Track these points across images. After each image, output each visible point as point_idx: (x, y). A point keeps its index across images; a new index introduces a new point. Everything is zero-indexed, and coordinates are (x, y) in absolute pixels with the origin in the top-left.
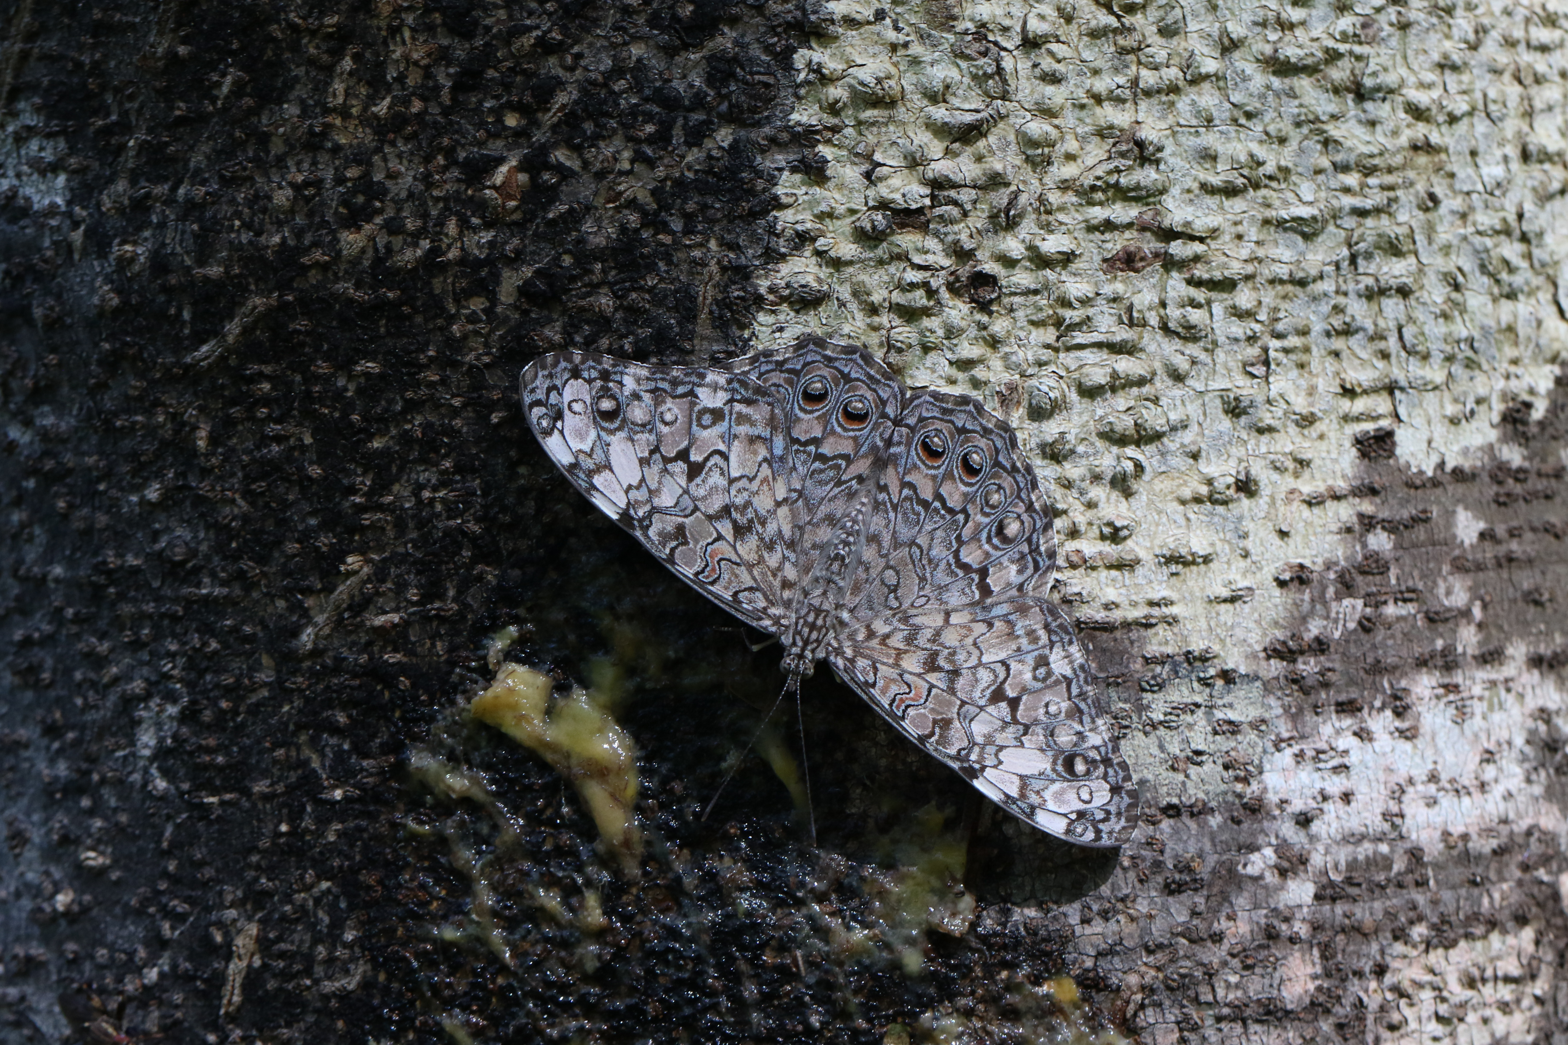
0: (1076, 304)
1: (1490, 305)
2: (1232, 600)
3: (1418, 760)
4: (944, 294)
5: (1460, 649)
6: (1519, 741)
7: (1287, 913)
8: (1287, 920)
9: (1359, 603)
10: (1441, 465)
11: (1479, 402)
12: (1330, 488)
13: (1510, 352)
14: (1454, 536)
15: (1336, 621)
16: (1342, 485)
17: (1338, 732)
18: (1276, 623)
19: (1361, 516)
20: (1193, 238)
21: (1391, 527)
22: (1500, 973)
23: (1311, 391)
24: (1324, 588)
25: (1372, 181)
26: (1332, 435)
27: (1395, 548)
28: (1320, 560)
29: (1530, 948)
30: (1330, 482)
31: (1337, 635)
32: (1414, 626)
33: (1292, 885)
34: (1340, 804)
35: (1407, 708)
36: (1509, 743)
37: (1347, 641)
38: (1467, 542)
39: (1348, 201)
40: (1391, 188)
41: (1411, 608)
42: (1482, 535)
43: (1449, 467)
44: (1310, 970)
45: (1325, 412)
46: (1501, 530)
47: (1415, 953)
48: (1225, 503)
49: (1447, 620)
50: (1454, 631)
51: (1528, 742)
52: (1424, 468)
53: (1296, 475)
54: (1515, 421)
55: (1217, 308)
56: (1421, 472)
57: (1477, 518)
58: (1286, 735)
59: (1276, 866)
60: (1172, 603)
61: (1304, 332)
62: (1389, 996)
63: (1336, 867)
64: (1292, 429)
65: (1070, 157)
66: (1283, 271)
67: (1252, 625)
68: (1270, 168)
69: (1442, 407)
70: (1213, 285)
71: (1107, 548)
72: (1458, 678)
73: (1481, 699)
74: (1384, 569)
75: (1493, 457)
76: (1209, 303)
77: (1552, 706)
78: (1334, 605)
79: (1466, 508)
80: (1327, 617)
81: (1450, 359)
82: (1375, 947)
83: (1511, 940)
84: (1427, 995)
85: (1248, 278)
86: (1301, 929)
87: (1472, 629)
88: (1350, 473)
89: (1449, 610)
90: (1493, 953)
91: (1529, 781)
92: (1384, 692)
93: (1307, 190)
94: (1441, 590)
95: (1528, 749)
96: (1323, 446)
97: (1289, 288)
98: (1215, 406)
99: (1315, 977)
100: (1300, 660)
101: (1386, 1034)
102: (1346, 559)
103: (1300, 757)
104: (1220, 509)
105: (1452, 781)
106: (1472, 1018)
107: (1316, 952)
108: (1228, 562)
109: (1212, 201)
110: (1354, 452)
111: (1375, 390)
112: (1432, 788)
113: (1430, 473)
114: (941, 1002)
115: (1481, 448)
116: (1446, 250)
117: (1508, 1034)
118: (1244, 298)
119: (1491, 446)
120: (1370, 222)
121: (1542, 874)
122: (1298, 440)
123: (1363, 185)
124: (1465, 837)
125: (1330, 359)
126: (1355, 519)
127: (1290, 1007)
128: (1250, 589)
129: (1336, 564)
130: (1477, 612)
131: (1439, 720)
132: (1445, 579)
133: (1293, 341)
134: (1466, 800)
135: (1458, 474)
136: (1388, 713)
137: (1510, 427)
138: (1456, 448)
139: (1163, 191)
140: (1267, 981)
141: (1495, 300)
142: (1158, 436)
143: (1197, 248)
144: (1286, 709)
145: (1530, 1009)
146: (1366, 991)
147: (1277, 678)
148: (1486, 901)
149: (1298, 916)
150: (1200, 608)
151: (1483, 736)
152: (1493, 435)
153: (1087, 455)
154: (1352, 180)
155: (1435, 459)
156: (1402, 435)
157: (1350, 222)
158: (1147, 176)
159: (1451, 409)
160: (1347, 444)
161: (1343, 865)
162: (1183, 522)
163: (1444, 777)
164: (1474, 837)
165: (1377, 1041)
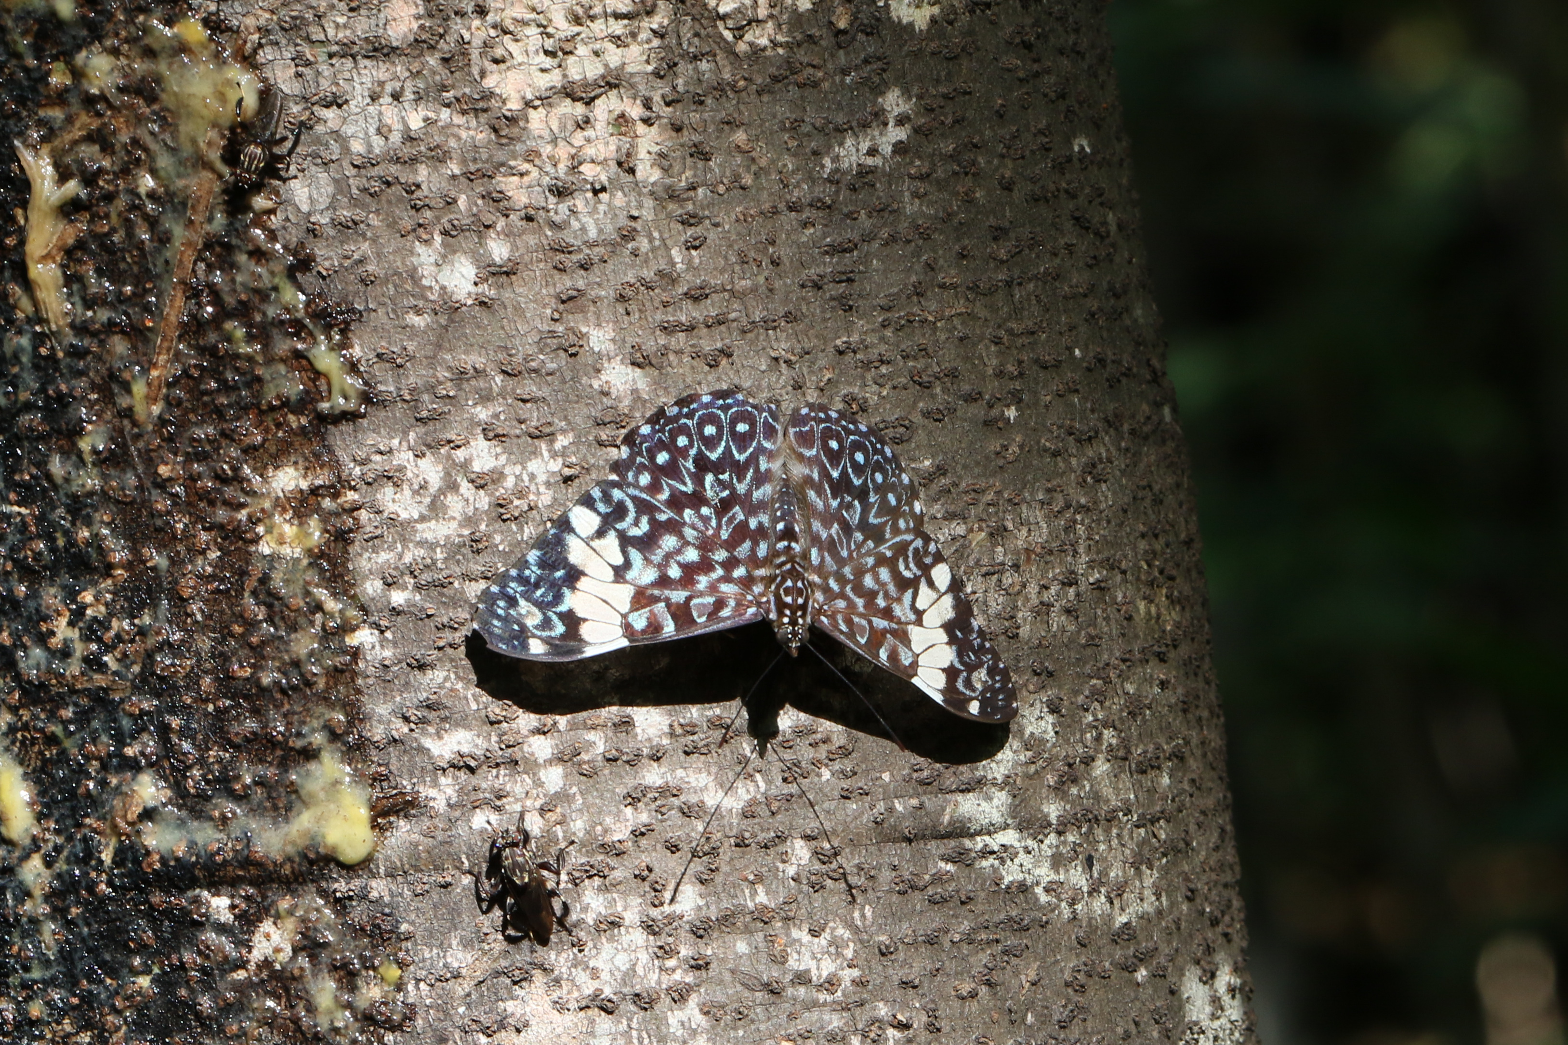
22: (610, 10)
44: (413, 11)
62: (493, 33)
84: (531, 31)
99: (418, 17)
101: (490, 66)
106: (582, 50)
117: (623, 64)
127: (395, 44)
140: (373, 22)
145: (649, 41)
146: (469, 28)
165: (483, 74)
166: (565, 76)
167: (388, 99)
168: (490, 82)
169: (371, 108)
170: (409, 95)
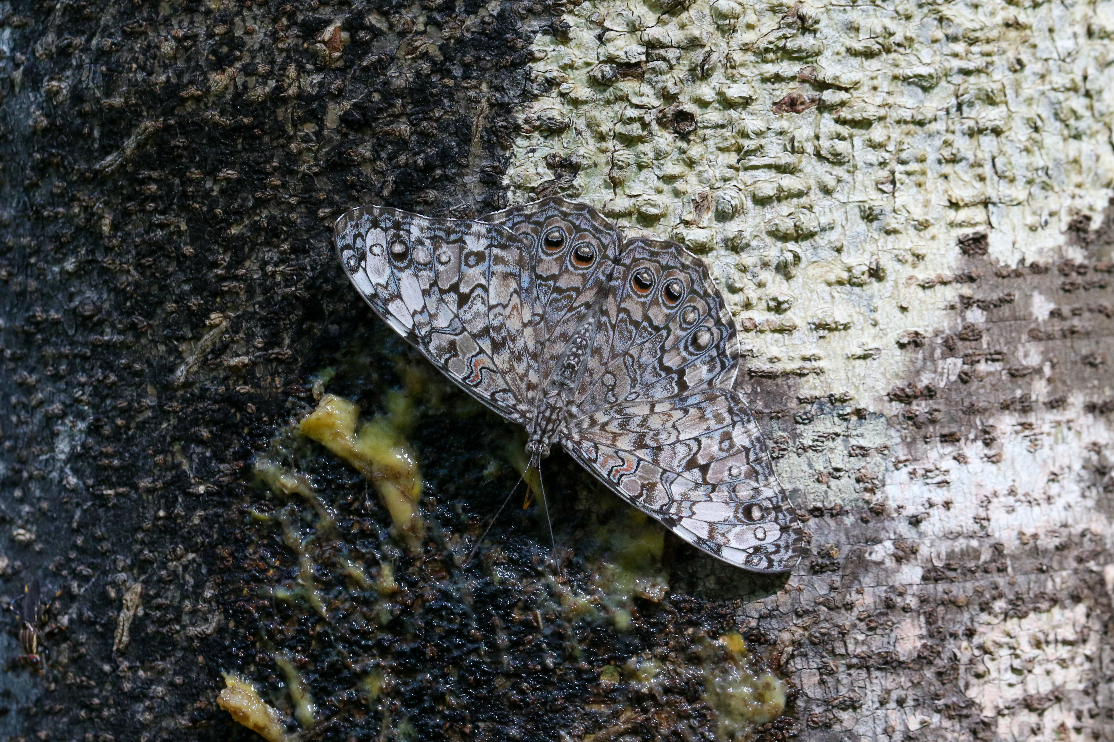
0: (752, 136)
1: (1061, 143)
2: (865, 357)
3: (1001, 478)
4: (655, 127)
5: (1034, 398)
6: (1077, 466)
7: (901, 589)
8: (901, 594)
9: (959, 361)
10: (1022, 261)
11: (1051, 215)
12: (939, 276)
13: (1076, 179)
14: (1031, 314)
15: (942, 374)
16: (948, 274)
17: (942, 456)
18: (897, 375)
19: (962, 297)
20: (840, 88)
21: (984, 306)
22: (1060, 638)
23: (926, 204)
24: (933, 350)
25: (975, 49)
26: (942, 237)
27: (987, 322)
28: (930, 329)
29: (1083, 620)
30: (939, 271)
31: (942, 385)
32: (1000, 380)
33: (905, 568)
34: (942, 510)
35: (993, 440)
36: (1069, 468)
37: (949, 390)
38: (1040, 319)
39: (956, 64)
40: (989, 55)
41: (998, 366)
42: (1052, 314)
43: (1028, 263)
44: (918, 632)
45: (936, 219)
46: (1066, 310)
47: (996, 621)
48: (860, 285)
49: (1024, 375)
50: (1029, 384)
51: (1084, 467)
52: (1009, 263)
53: (914, 266)
54: (1078, 230)
55: (857, 141)
56: (1007, 266)
57: (1048, 300)
58: (902, 458)
59: (893, 555)
60: (820, 359)
61: (922, 160)
62: (977, 652)
63: (938, 556)
64: (912, 232)
65: (750, 27)
66: (907, 115)
67: (879, 376)
68: (898, 38)
69: (1024, 218)
70: (855, 124)
71: (772, 317)
72: (1031, 418)
73: (1049, 434)
74: (977, 337)
75: (1061, 257)
76: (851, 137)
77: (1102, 441)
78: (940, 363)
79: (1041, 293)
80: (935, 372)
81: (1030, 182)
82: (966, 616)
83: (1068, 613)
84: (1005, 652)
85: (881, 119)
86: (912, 602)
87: (1043, 382)
88: (955, 264)
89: (1026, 368)
90: (1055, 623)
91: (1084, 496)
92: (976, 428)
93: (926, 54)
94: (1020, 353)
95: (1083, 473)
96: (934, 244)
97: (911, 127)
98: (855, 214)
99: (921, 637)
100: (915, 402)
101: (973, 681)
102: (950, 329)
103: (913, 474)
104: (857, 290)
105: (1026, 495)
106: (1038, 670)
107: (922, 619)
108: (862, 329)
109: (855, 62)
110: (957, 250)
111: (974, 204)
112: (1011, 500)
113: (1014, 267)
114: (643, 650)
115: (1052, 249)
116: (1029, 101)
117: (1065, 683)
118: (877, 133)
119: (1060, 248)
120: (972, 79)
121: (1092, 565)
122: (916, 239)
123: (968, 52)
124: (1035, 536)
125: (941, 180)
126: (957, 299)
127: (902, 659)
128: (877, 349)
129: (943, 332)
130: (1047, 370)
131: (1017, 450)
132: (1024, 345)
133: (913, 166)
134: (1036, 509)
135: (1035, 268)
136: (979, 443)
137: (1074, 234)
138: (1034, 248)
139: (818, 54)
140: (885, 640)
141: (1065, 140)
142: (811, 235)
143: (843, 96)
144: (904, 439)
145: (1082, 665)
146: (959, 648)
147: (897, 416)
148: (1050, 584)
149: (910, 592)
150: (841, 363)
151: (1050, 462)
152: (1062, 240)
153: (758, 248)
154: (960, 47)
155: (1018, 256)
156: (993, 238)
157: (958, 79)
158: (807, 42)
159: (1030, 220)
160: (953, 243)
161: (943, 556)
162: (828, 298)
163: (1020, 491)
164: (1042, 536)
165: (967, 686)
166: (1025, 691)
167: (892, 705)
168: (972, 693)
169: (879, 712)
170: (910, 703)
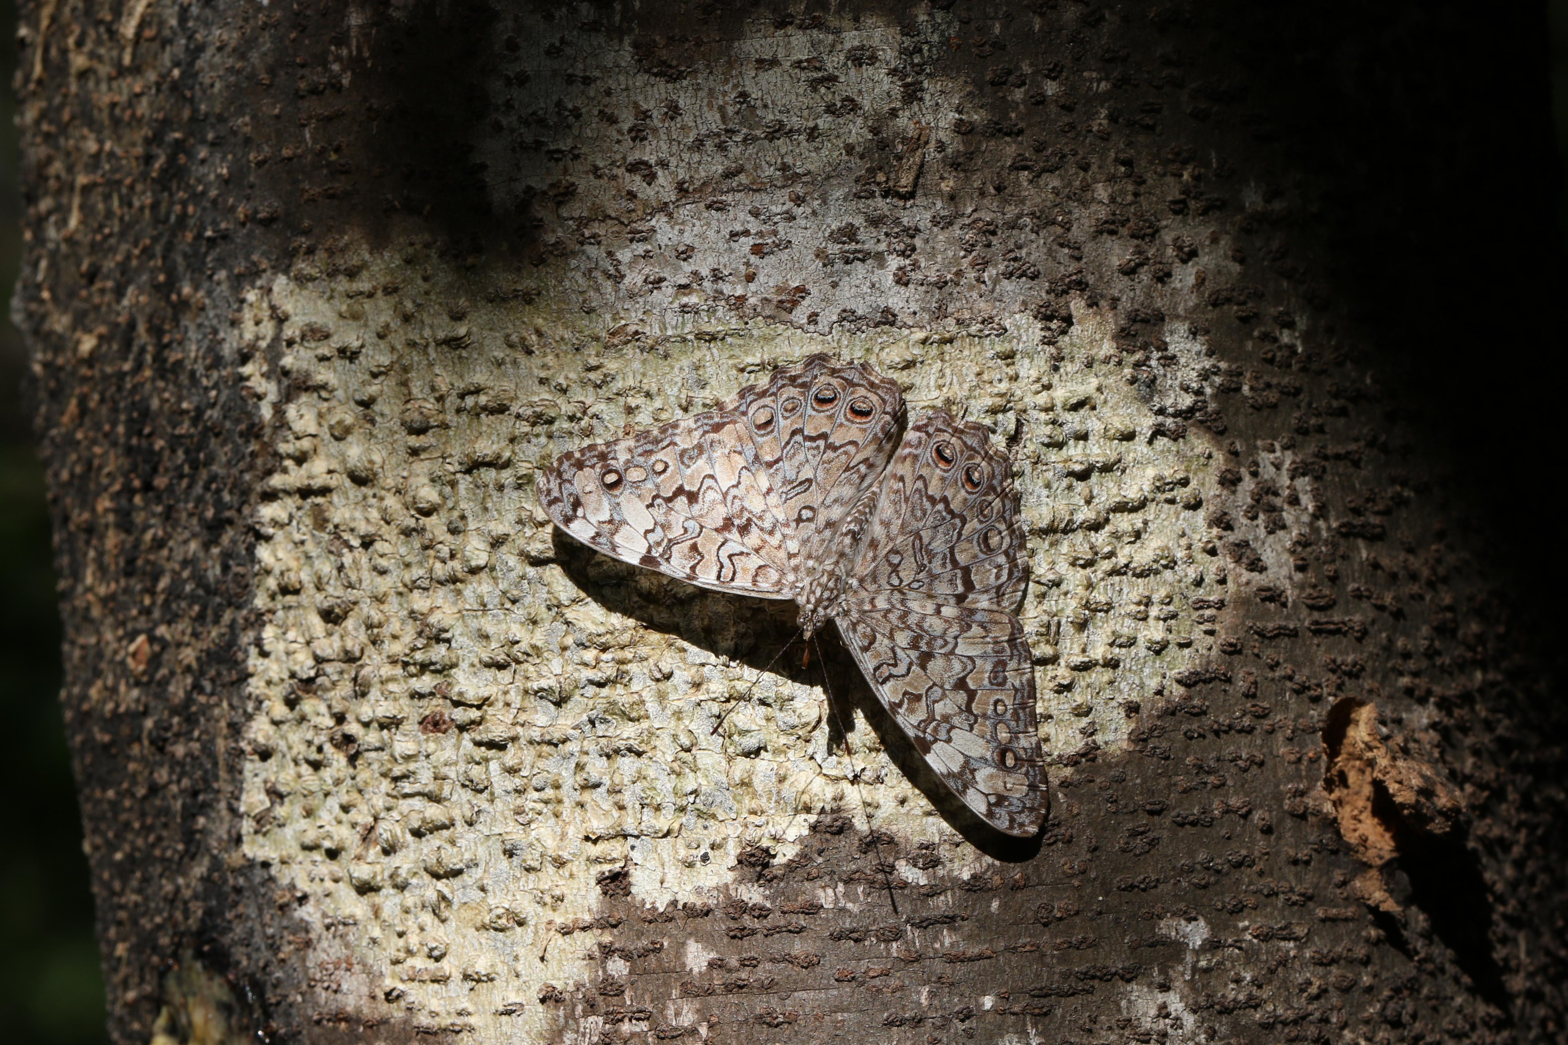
0: (400, 761)
1: (724, 763)
2: (509, 1013)
4: (328, 748)
9: (601, 1020)
10: (674, 903)
11: (713, 847)
12: (579, 921)
13: (748, 803)
14: (684, 965)
15: (584, 1035)
16: (588, 918)
18: (541, 1034)
19: (602, 945)
20: (471, 706)
21: (627, 956)
23: (563, 836)
24: (574, 1006)
25: (605, 656)
26: (581, 876)
27: (630, 973)
28: (571, 982)
30: (579, 915)
38: (696, 970)
39: (589, 673)
40: (622, 662)
41: (644, 1026)
42: (711, 965)
43: (679, 905)
45: (574, 855)
46: (730, 961)
48: (502, 930)
49: (673, 1037)
52: (658, 905)
53: (554, 910)
54: (752, 865)
55: (494, 766)
56: (654, 909)
57: (708, 949)
60: (469, 1014)
61: (557, 787)
64: (551, 869)
65: (395, 637)
66: (536, 734)
67: (524, 1035)
68: (524, 646)
69: (675, 852)
70: (491, 745)
71: (431, 965)
74: (619, 992)
75: (728, 897)
76: (487, 760)
78: (582, 1020)
79: (697, 941)
80: (577, 1032)
81: (682, 809)
85: (514, 739)
88: (595, 907)
89: (676, 1029)
93: (556, 665)
94: (670, 1012)
96: (574, 884)
97: (546, 749)
98: (498, 848)
102: (590, 982)
104: (501, 935)
108: (507, 981)
109: (489, 674)
110: (598, 889)
111: (614, 837)
113: (661, 910)
115: (717, 888)
116: (678, 715)
118: (510, 757)
119: (726, 886)
120: (605, 691)
122: (556, 878)
123: (598, 661)
125: (578, 810)
126: (597, 948)
128: (522, 1005)
129: (584, 986)
130: (703, 1031)
132: (675, 1002)
133: (549, 793)
135: (691, 912)
137: (747, 870)
138: (689, 888)
139: (454, 666)
141: (728, 759)
142: (457, 873)
143: (474, 714)
150: (490, 1019)
152: (730, 877)
153: (418, 886)
154: (590, 655)
155: (667, 898)
156: (637, 876)
157: (590, 692)
158: (439, 653)
159: (683, 853)
160: (593, 882)
162: (477, 945)
